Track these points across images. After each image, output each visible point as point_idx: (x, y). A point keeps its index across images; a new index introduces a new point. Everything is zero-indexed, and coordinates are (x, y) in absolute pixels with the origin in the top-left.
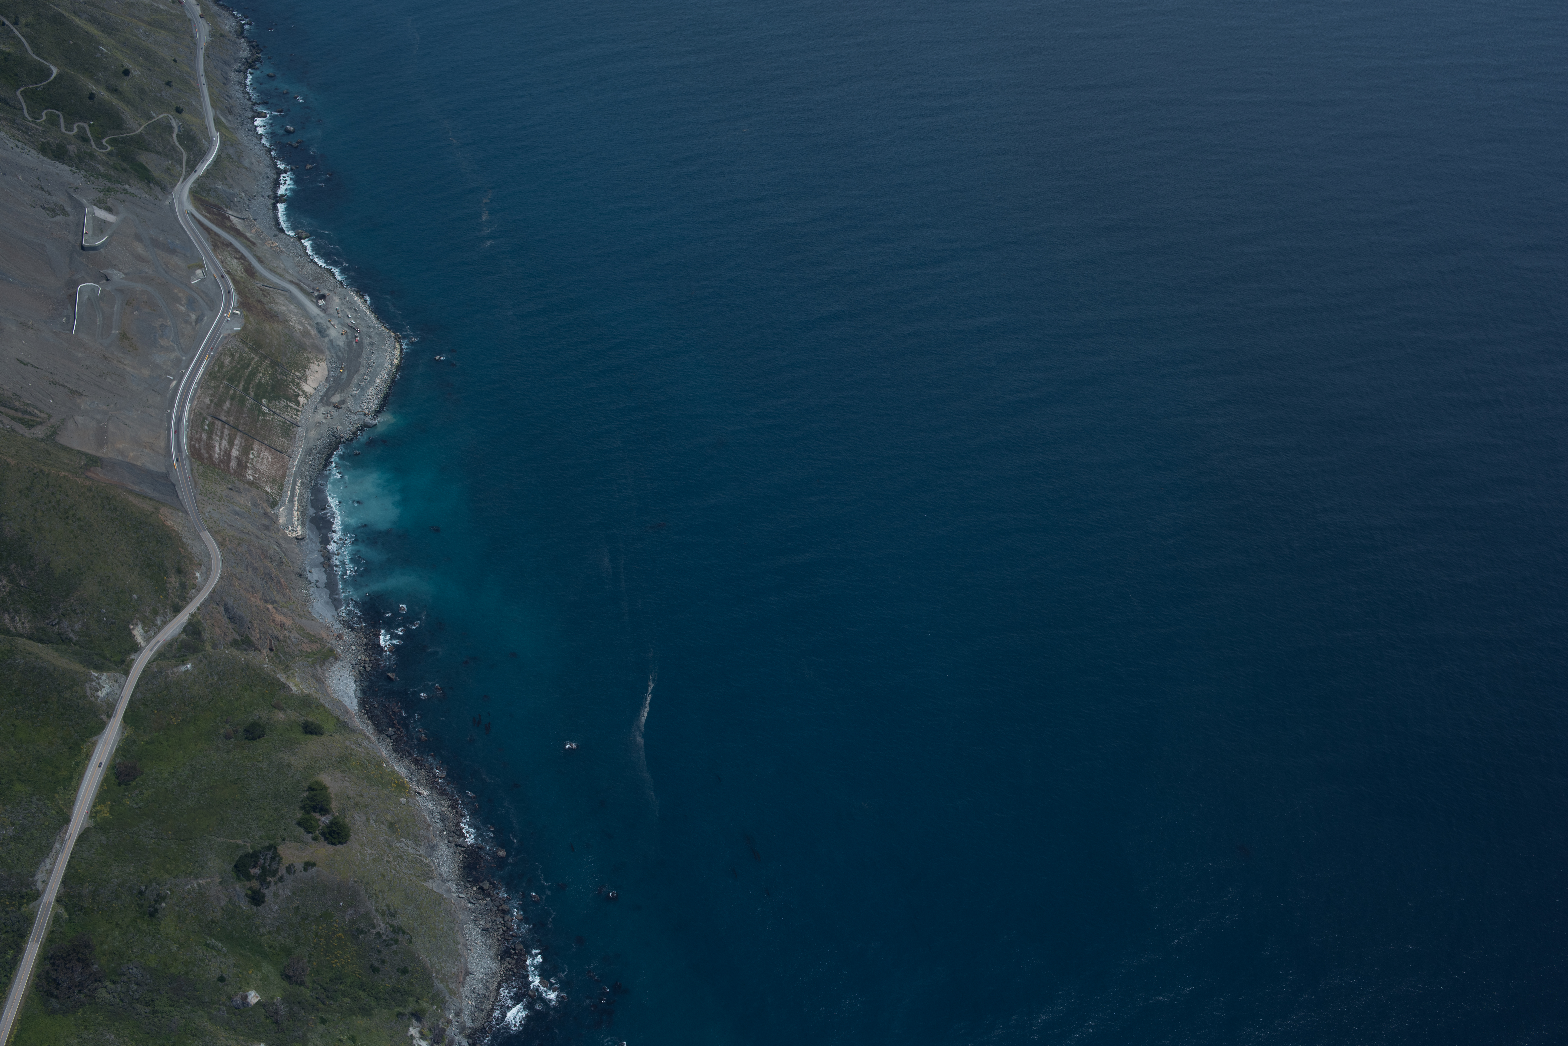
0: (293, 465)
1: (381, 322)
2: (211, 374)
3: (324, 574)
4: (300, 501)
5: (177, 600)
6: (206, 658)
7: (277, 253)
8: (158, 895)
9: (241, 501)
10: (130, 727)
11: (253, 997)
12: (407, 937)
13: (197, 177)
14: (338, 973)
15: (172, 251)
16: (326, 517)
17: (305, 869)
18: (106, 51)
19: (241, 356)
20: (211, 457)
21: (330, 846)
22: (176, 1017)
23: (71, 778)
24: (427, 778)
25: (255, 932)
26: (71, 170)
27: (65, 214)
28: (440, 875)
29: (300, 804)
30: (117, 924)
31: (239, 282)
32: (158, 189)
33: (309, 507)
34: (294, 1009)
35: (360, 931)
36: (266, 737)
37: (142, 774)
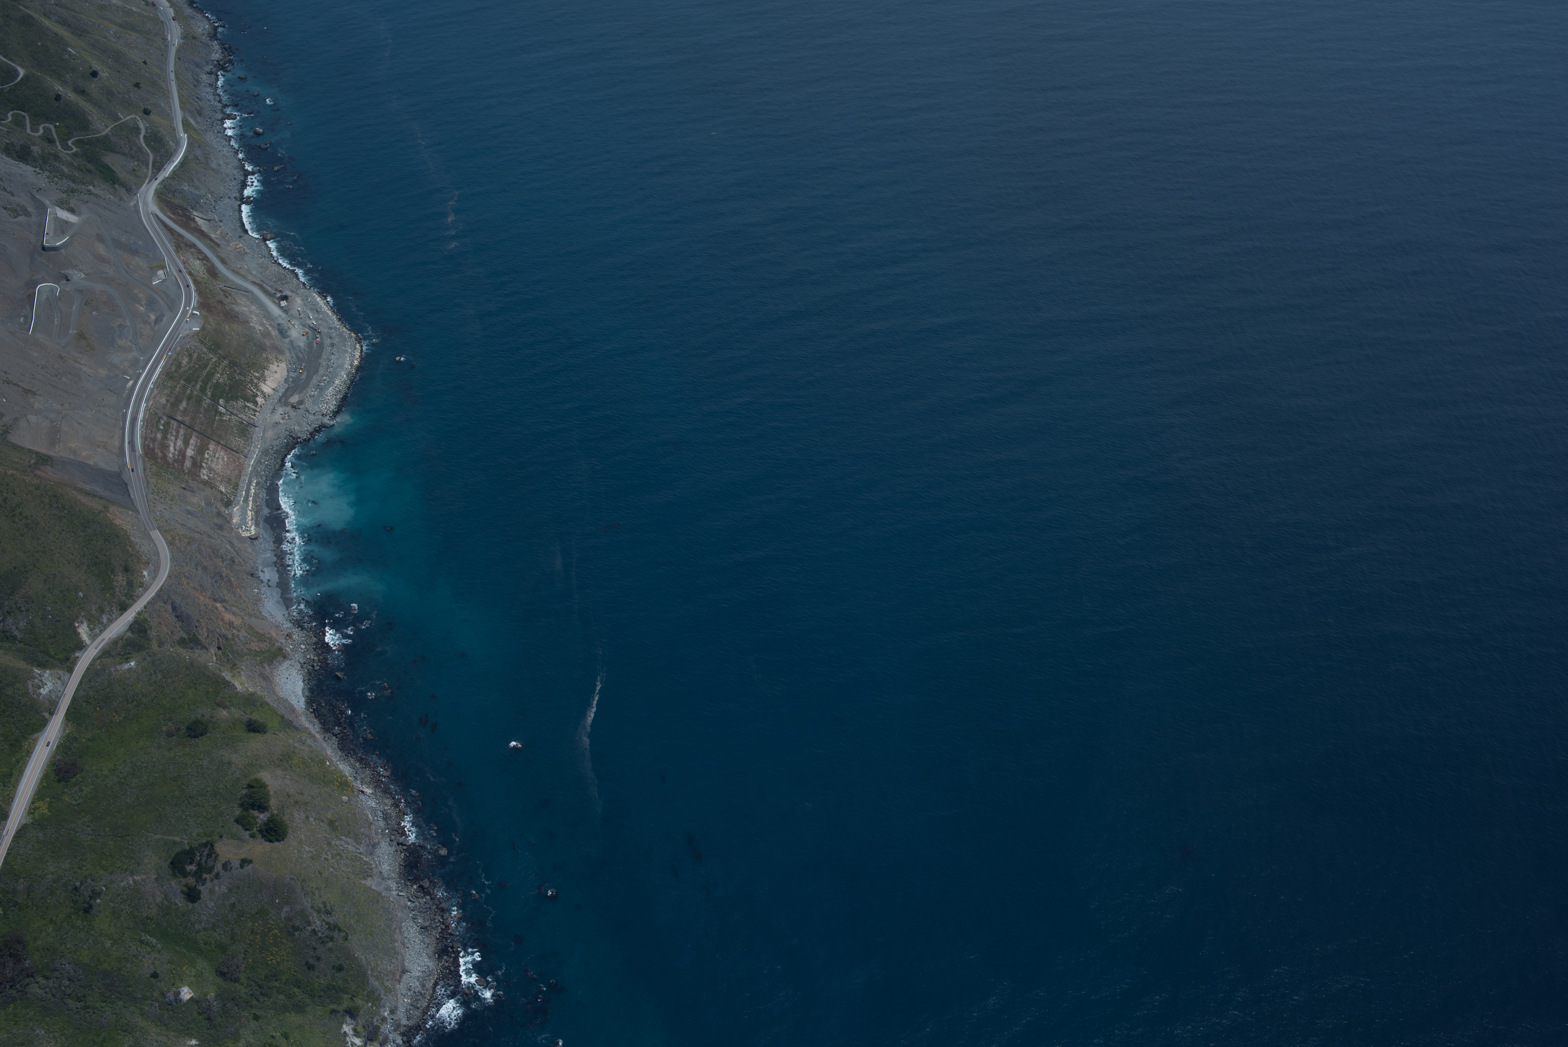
0: (249, 465)
1: (343, 323)
2: (167, 374)
3: (276, 573)
4: (254, 501)
5: (124, 598)
6: (150, 656)
7: (241, 254)
8: (93, 891)
9: (195, 500)
10: (72, 724)
11: (186, 994)
12: (343, 934)
13: (163, 178)
14: (274, 970)
15: (134, 252)
16: (281, 517)
17: (242, 866)
18: (74, 52)
19: (199, 357)
20: (165, 457)
21: (267, 843)
22: (107, 1012)
23: (11, 775)
24: (372, 777)
25: (190, 928)
26: (35, 171)
27: (27, 214)
28: (381, 873)
29: (239, 802)
30: (51, 919)
31: (200, 283)
32: (124, 190)
33: (264, 507)
34: (227, 1006)
35: (297, 929)
36: (208, 735)
37: (82, 771)
